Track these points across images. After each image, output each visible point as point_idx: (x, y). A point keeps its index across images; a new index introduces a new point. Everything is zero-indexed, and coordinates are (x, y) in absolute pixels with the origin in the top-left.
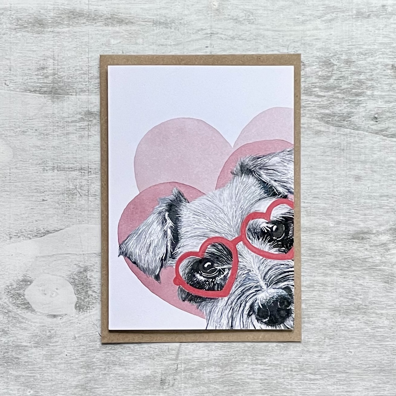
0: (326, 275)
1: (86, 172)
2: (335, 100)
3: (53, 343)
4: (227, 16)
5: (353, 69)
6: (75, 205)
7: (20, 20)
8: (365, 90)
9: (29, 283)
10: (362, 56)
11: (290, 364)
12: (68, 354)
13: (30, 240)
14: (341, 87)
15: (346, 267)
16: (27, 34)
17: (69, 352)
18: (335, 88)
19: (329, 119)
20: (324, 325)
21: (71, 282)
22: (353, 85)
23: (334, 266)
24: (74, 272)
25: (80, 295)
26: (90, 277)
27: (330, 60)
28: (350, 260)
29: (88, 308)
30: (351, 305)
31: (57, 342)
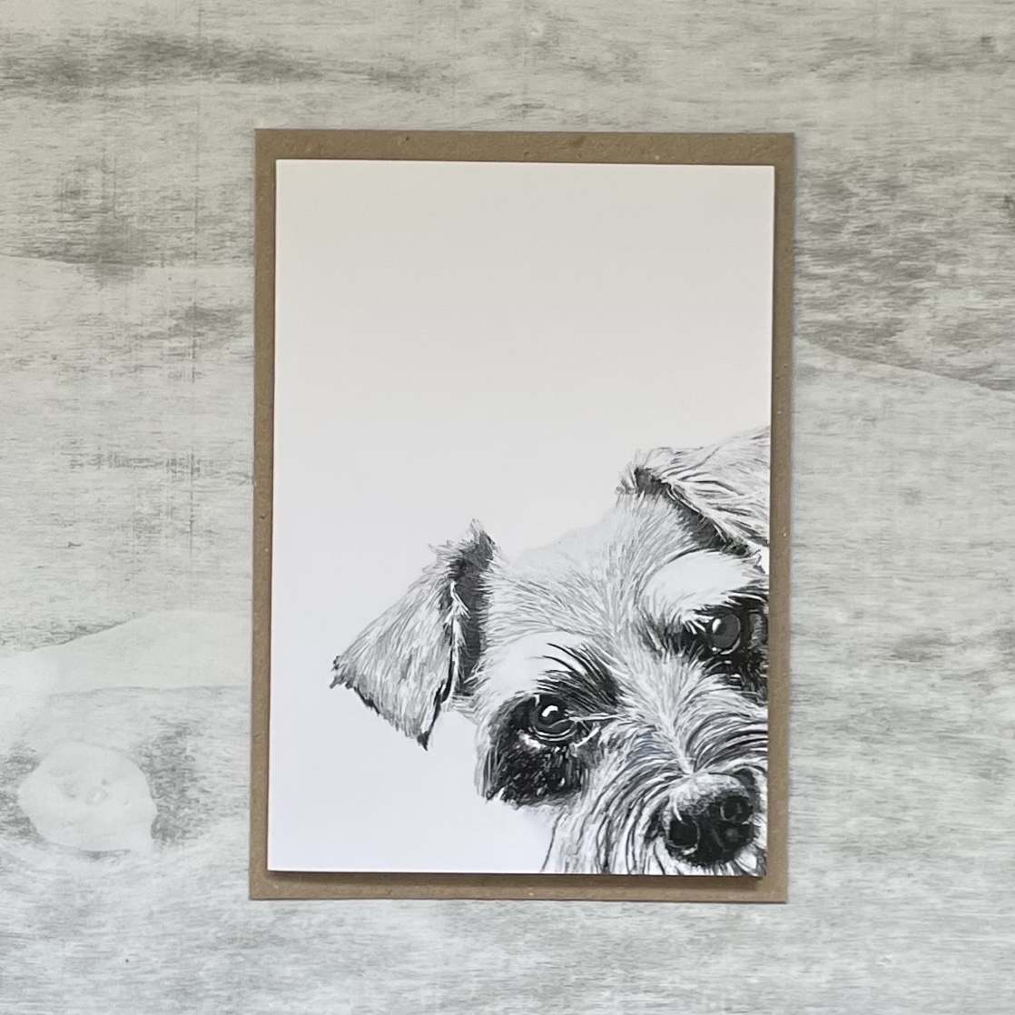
0: (823, 752)
1: (185, 470)
2: (855, 286)
3: (91, 927)
4: (566, 61)
5: (904, 207)
6: (156, 559)
7: (16, 63)
8: (932, 263)
9: (29, 767)
10: (925, 173)
11: (726, 991)
12: (131, 959)
13: (35, 651)
14: (869, 252)
15: (878, 733)
16: (35, 101)
17: (134, 952)
18: (854, 254)
19: (836, 338)
20: (817, 887)
21: (143, 765)
22: (902, 250)
23: (846, 729)
24: (151, 737)
25: (165, 800)
26: (193, 751)
27: (841, 182)
28: (889, 714)
29: (187, 835)
30: (890, 834)
31: (103, 926)
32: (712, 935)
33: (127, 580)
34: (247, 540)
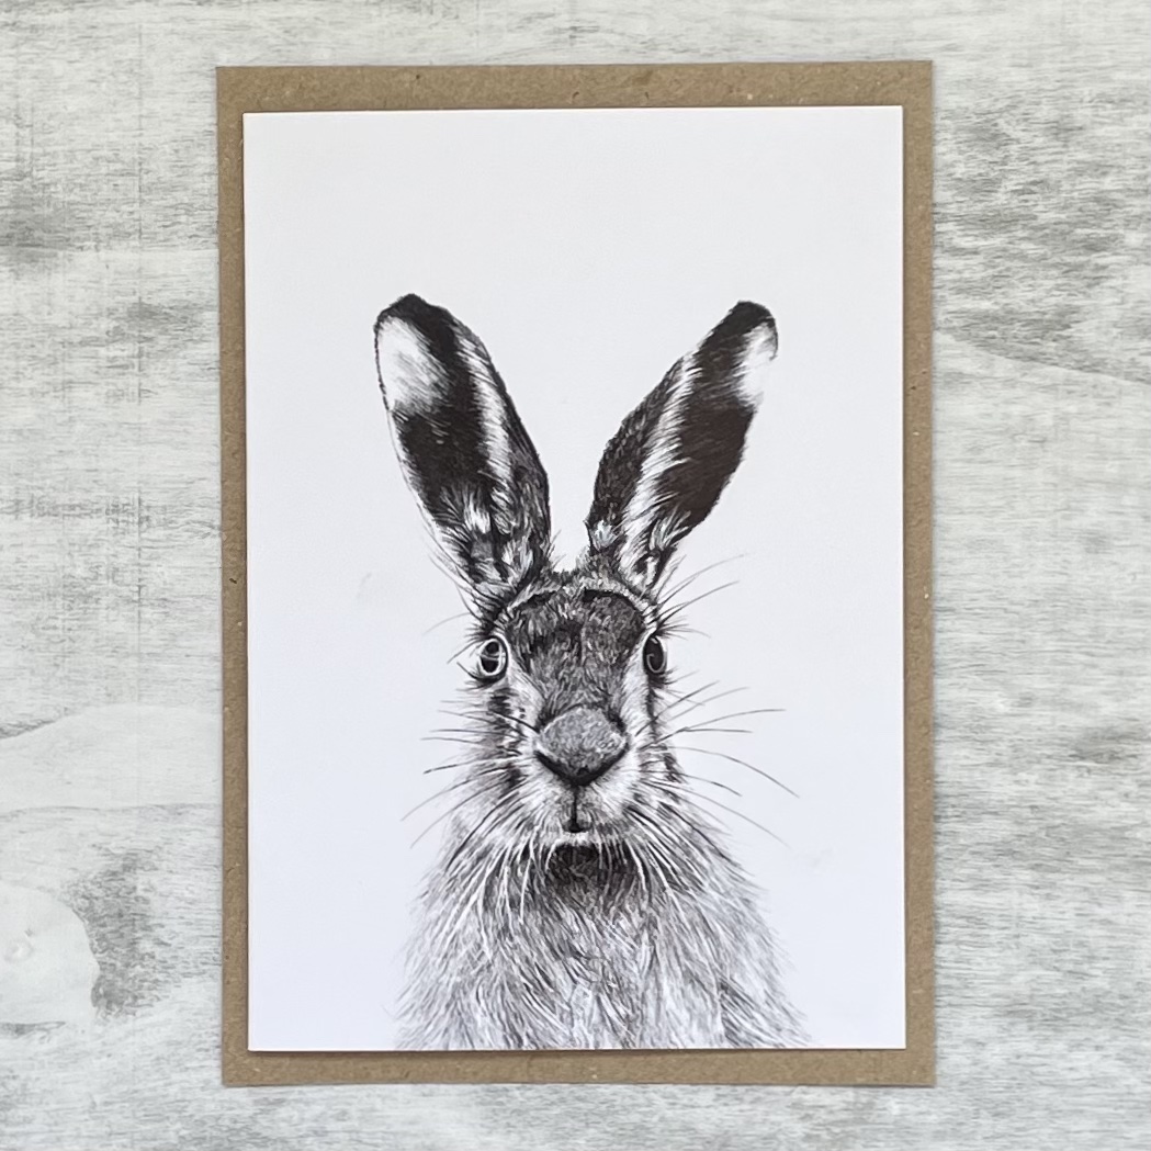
0: (981, 885)
1: (131, 519)
2: (1017, 263)
3: (14, 1124)
5: (1082, 156)
6: (93, 637)
8: (1121, 231)
10: (1108, 111)
14: (1035, 218)
15: (1053, 859)
18: (1014, 220)
19: (991, 333)
20: (975, 1064)
21: (80, 909)
22: (1079, 213)
23: (1012, 853)
24: (90, 873)
25: (111, 957)
26: (146, 890)
27: (996, 125)
28: (1068, 833)
29: (140, 1001)
30: (1070, 993)
31: (30, 1122)
32: (837, 1130)
33: (56, 665)
34: (213, 612)
